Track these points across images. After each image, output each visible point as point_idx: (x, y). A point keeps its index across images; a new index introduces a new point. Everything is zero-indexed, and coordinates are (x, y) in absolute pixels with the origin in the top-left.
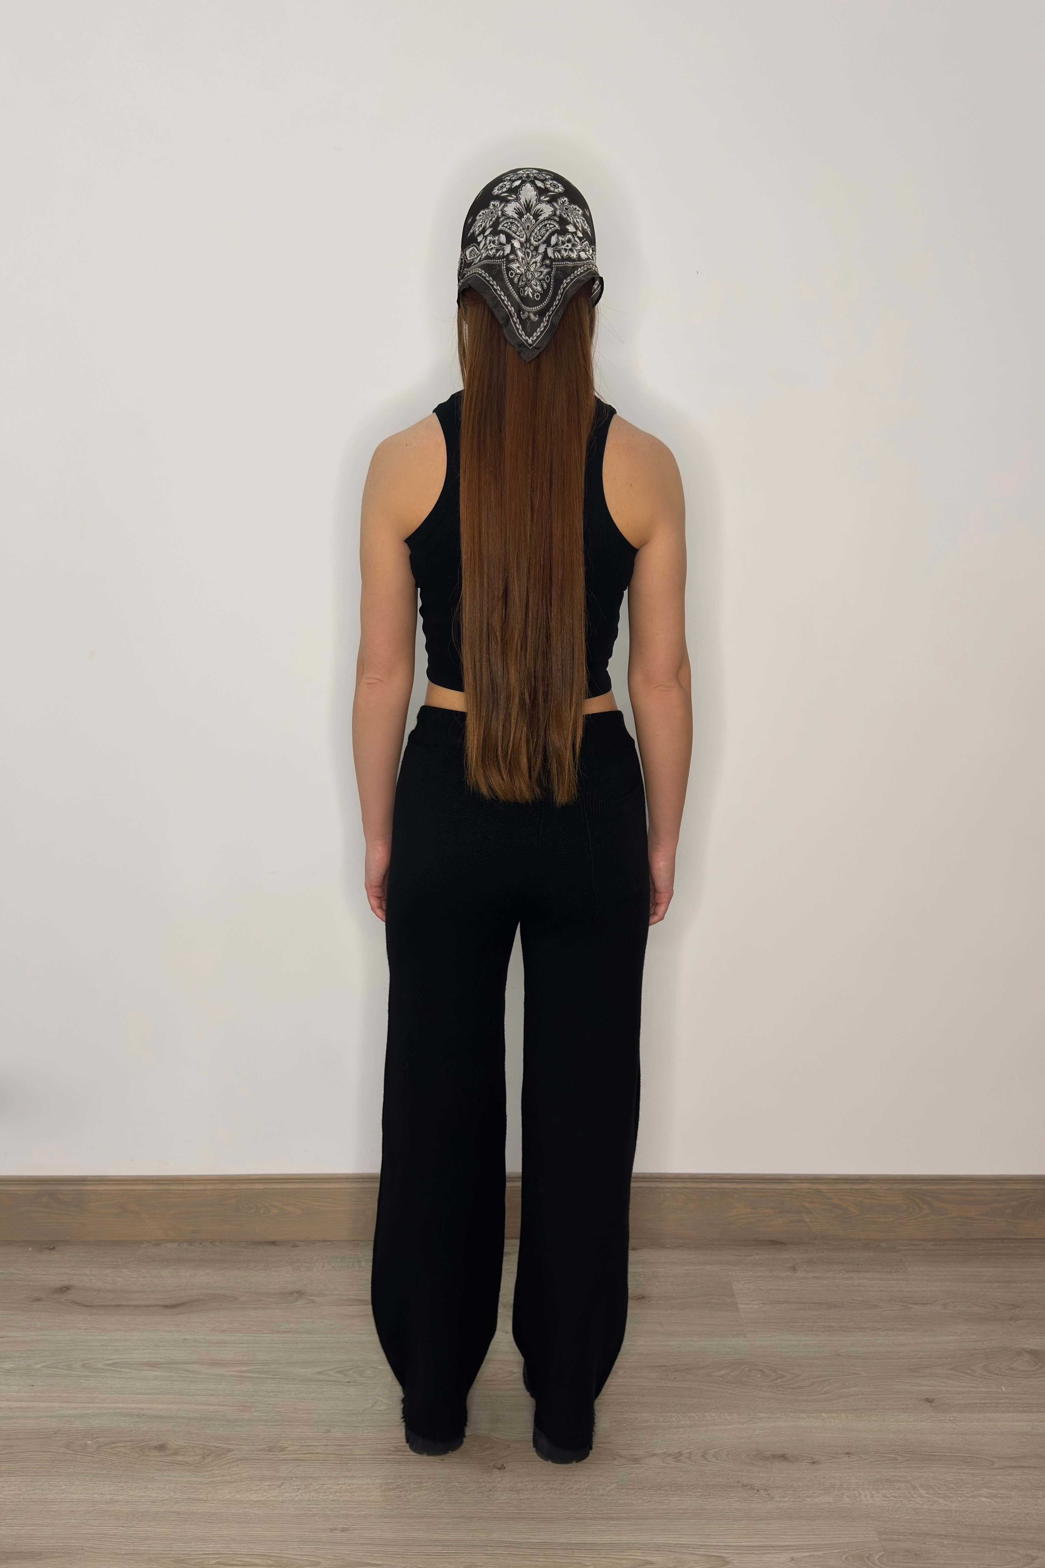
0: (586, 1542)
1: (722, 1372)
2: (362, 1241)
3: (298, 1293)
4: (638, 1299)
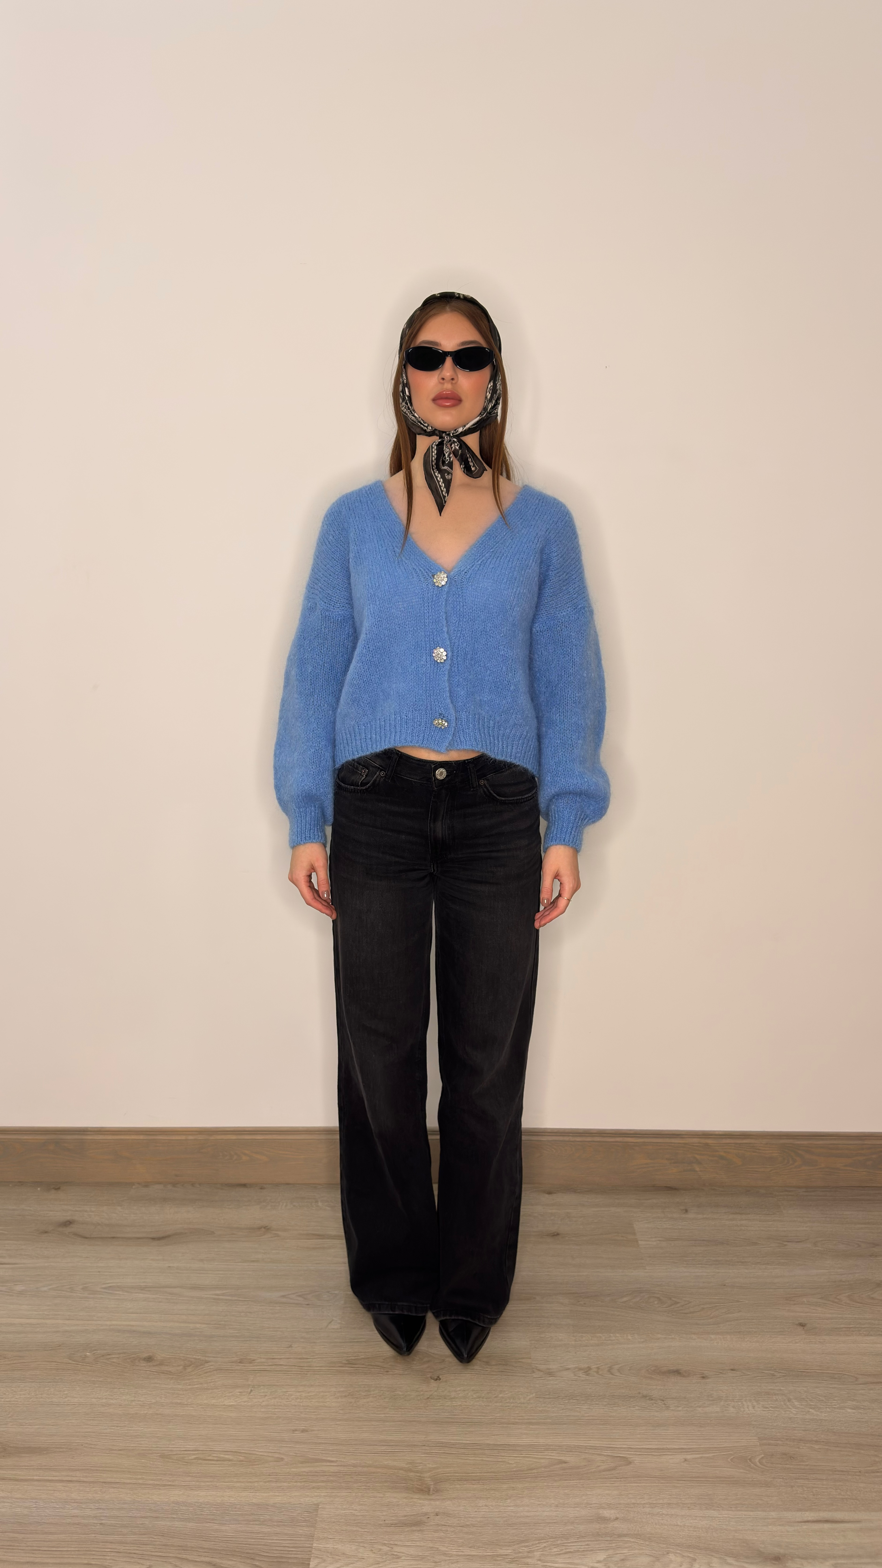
0: (510, 1443)
1: (625, 1299)
2: (319, 1184)
3: (265, 1228)
4: (553, 1236)
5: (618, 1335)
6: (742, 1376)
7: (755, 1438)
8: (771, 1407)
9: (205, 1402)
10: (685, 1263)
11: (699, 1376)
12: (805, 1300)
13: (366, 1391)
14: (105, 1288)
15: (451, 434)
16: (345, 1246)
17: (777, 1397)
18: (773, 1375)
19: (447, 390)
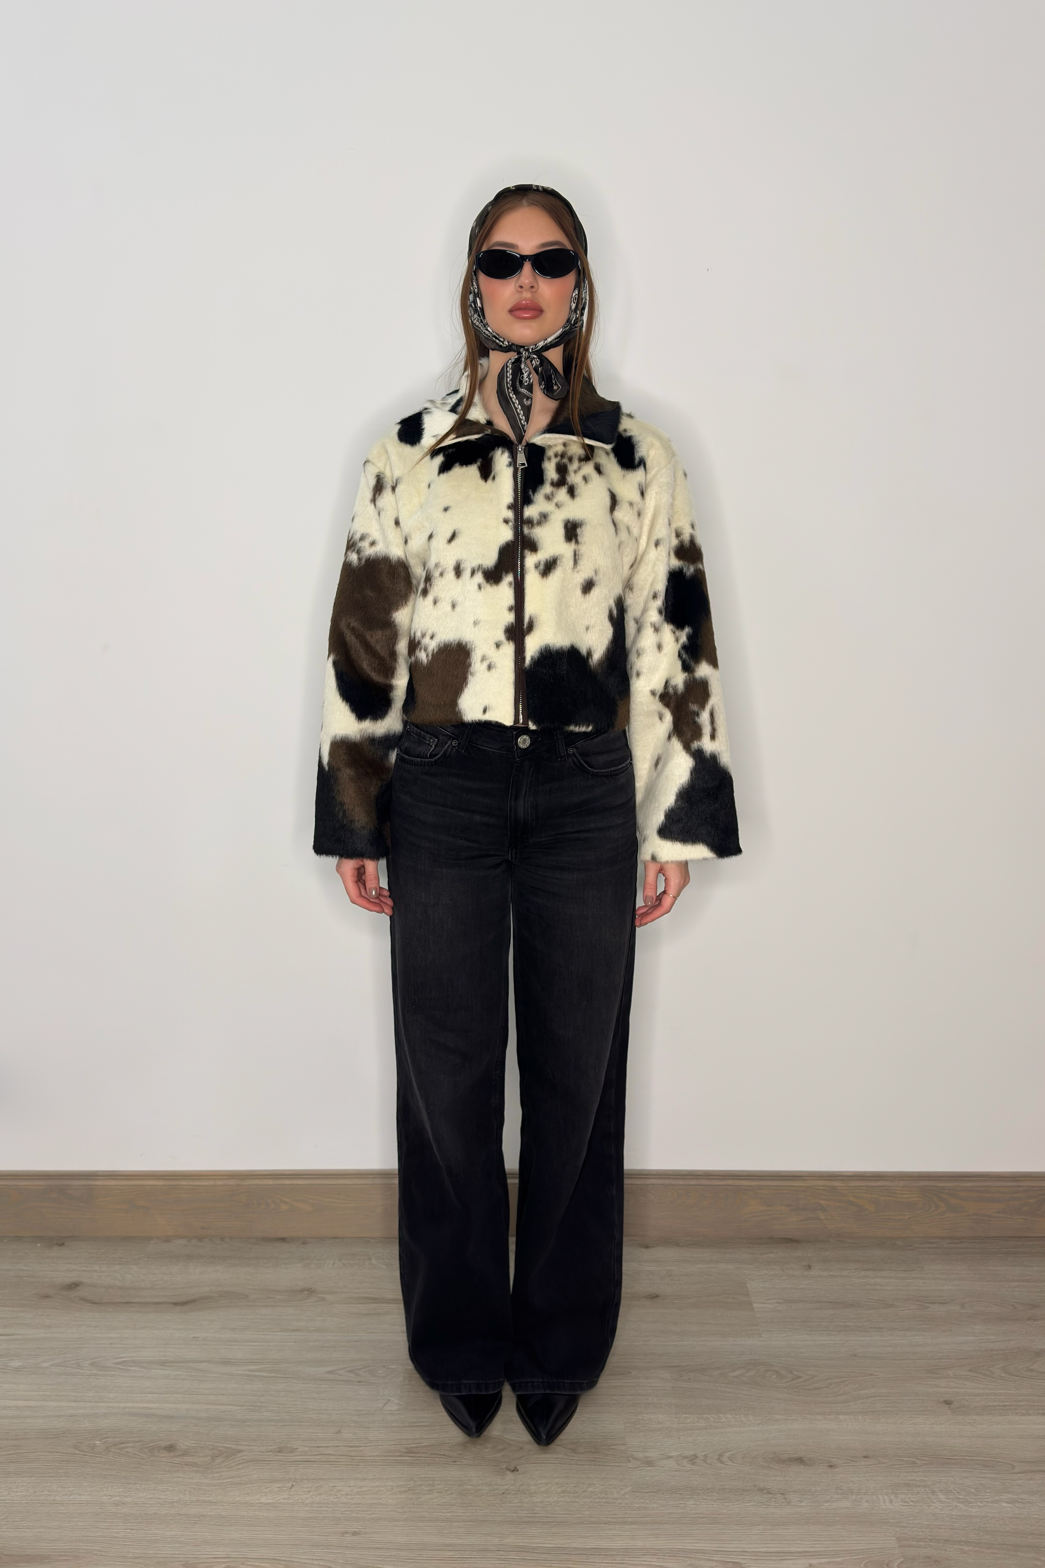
0: (600, 1547)
1: (738, 1373)
2: (373, 1238)
3: (308, 1290)
4: (652, 1298)
5: (729, 1416)
6: (876, 1464)
7: (894, 1539)
8: (911, 1501)
9: (238, 1499)
10: (809, 1329)
11: (826, 1465)
12: (950, 1373)
13: (429, 1485)
14: (117, 1363)
15: (530, 350)
16: (403, 1311)
17: (919, 1489)
18: (914, 1463)
19: (525, 299)
